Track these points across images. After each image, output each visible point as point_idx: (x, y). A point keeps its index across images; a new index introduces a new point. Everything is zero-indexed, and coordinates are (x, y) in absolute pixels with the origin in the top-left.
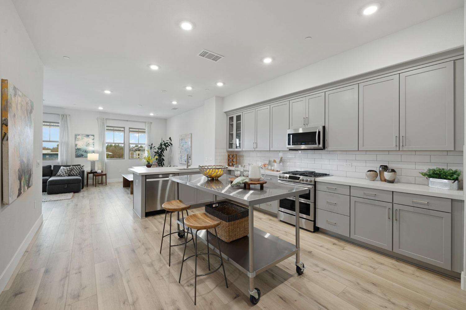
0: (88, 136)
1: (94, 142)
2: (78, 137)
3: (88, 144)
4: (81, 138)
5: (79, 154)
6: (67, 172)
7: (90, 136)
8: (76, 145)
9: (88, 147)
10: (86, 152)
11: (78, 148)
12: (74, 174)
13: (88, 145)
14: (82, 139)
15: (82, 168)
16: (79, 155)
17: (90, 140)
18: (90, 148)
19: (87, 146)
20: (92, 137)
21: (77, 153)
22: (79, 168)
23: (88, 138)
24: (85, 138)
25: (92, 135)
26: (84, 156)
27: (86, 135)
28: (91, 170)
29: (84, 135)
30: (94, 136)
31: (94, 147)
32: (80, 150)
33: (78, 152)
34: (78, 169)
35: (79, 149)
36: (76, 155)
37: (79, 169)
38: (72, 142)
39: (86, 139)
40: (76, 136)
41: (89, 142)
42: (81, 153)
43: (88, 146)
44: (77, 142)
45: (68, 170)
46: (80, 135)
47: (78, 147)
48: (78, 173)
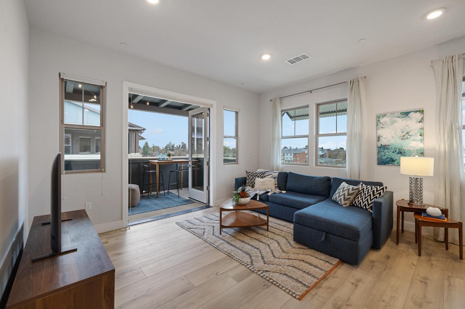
0: (406, 114)
1: (422, 129)
2: (382, 120)
3: (407, 133)
4: (388, 123)
5: (384, 158)
6: (347, 197)
7: (412, 114)
8: (379, 138)
9: (407, 141)
10: (401, 153)
11: (383, 144)
12: (360, 203)
13: (407, 136)
14: (393, 123)
15: (380, 194)
16: (386, 160)
17: (412, 123)
18: (413, 144)
19: (403, 138)
20: (418, 114)
21: (380, 154)
22: (374, 191)
23: (407, 117)
24: (398, 119)
25: (416, 112)
26: (395, 163)
27: (401, 113)
28: (411, 201)
29: (396, 115)
30: (422, 112)
31: (422, 141)
32: (387, 148)
33: (383, 153)
34: (370, 195)
35: (384, 146)
36: (378, 159)
37: (374, 195)
38: (369, 131)
39: (401, 123)
40: (378, 118)
41: (408, 130)
42: (389, 154)
43: (407, 138)
44: (381, 132)
45: (351, 192)
46: (387, 115)
47: (383, 142)
48: (369, 205)
